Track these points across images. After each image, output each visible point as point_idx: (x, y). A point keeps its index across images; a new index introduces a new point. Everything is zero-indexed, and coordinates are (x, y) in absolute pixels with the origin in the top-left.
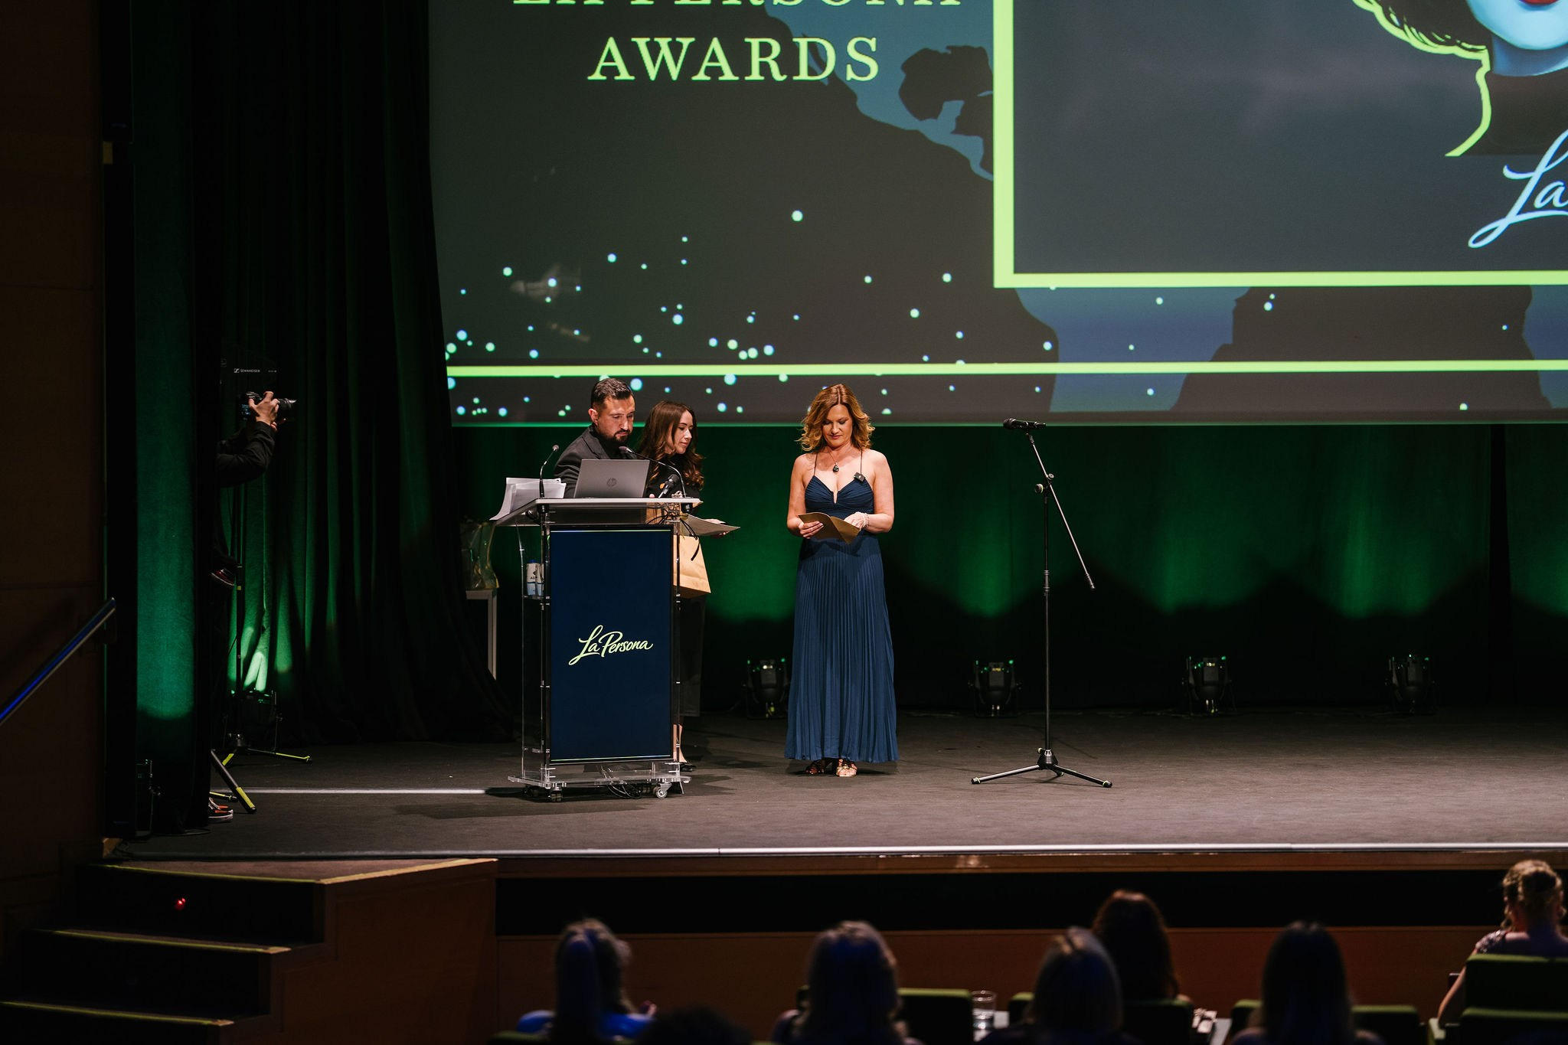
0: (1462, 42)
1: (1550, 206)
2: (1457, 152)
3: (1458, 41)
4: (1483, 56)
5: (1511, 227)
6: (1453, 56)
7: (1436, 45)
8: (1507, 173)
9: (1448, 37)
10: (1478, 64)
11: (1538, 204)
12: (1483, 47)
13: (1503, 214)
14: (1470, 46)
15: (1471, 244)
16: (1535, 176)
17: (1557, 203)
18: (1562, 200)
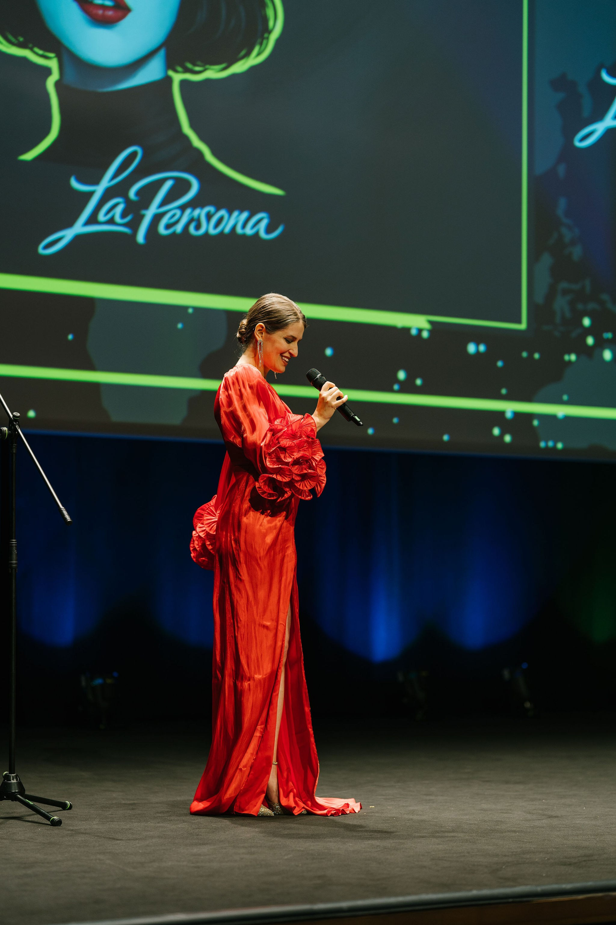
0: (35, 45)
1: (111, 221)
2: (29, 156)
3: (30, 45)
4: (53, 64)
5: (78, 239)
6: (24, 60)
7: (10, 46)
8: (75, 184)
9: (21, 39)
10: (48, 72)
11: (101, 217)
12: (52, 55)
13: (70, 224)
14: (41, 52)
15: (41, 251)
16: (99, 190)
17: (118, 219)
18: (123, 215)
